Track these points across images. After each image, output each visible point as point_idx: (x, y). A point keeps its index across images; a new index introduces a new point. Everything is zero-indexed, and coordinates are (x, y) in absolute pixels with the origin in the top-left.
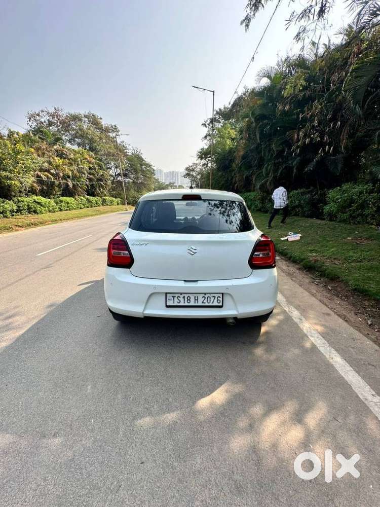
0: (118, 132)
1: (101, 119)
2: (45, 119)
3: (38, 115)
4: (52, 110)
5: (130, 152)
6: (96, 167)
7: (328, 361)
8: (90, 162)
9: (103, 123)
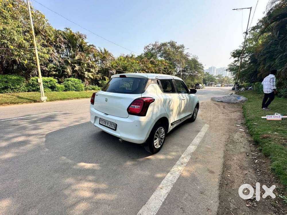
0: (183, 48)
1: (176, 42)
2: (150, 48)
3: (148, 46)
4: (154, 43)
5: (190, 58)
6: (168, 67)
8: (165, 65)
9: (176, 45)
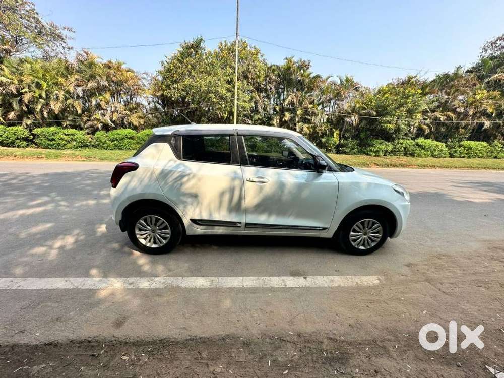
7: (67, 277)
